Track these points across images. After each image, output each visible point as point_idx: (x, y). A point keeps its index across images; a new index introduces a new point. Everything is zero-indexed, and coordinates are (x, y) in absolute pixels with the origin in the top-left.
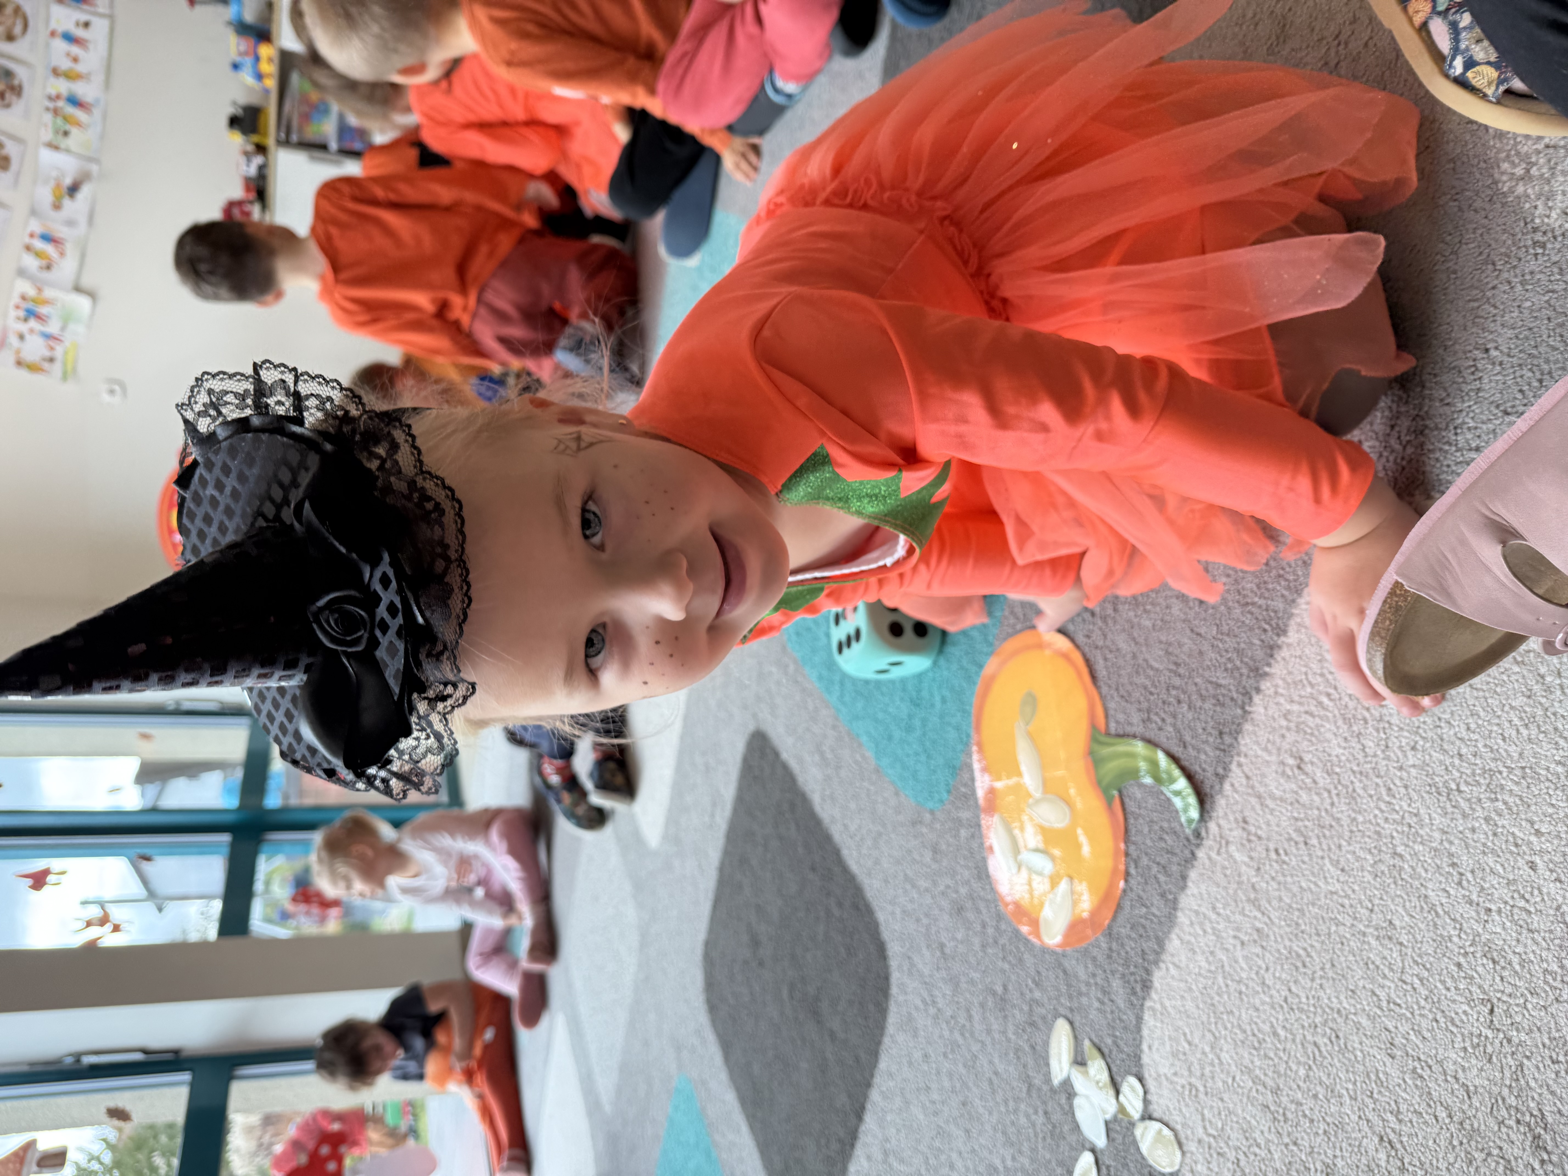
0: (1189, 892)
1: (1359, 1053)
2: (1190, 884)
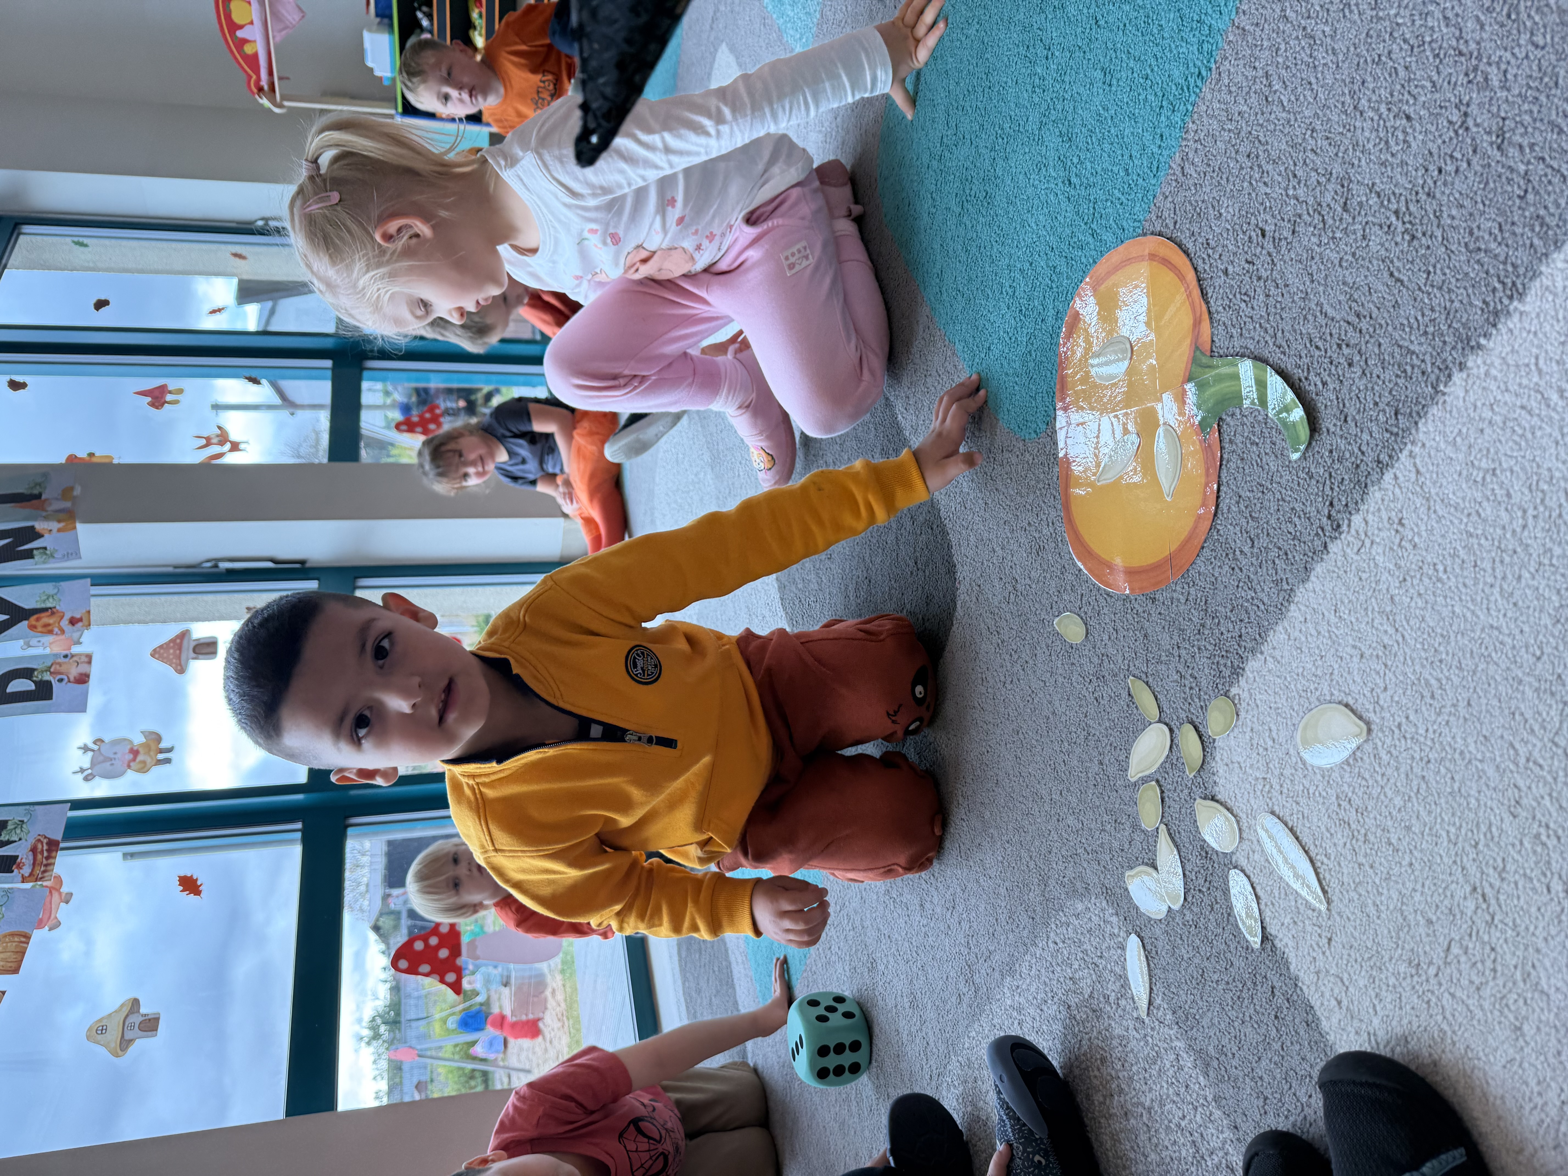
0: (1309, 585)
1: (1473, 801)
2: (1313, 578)
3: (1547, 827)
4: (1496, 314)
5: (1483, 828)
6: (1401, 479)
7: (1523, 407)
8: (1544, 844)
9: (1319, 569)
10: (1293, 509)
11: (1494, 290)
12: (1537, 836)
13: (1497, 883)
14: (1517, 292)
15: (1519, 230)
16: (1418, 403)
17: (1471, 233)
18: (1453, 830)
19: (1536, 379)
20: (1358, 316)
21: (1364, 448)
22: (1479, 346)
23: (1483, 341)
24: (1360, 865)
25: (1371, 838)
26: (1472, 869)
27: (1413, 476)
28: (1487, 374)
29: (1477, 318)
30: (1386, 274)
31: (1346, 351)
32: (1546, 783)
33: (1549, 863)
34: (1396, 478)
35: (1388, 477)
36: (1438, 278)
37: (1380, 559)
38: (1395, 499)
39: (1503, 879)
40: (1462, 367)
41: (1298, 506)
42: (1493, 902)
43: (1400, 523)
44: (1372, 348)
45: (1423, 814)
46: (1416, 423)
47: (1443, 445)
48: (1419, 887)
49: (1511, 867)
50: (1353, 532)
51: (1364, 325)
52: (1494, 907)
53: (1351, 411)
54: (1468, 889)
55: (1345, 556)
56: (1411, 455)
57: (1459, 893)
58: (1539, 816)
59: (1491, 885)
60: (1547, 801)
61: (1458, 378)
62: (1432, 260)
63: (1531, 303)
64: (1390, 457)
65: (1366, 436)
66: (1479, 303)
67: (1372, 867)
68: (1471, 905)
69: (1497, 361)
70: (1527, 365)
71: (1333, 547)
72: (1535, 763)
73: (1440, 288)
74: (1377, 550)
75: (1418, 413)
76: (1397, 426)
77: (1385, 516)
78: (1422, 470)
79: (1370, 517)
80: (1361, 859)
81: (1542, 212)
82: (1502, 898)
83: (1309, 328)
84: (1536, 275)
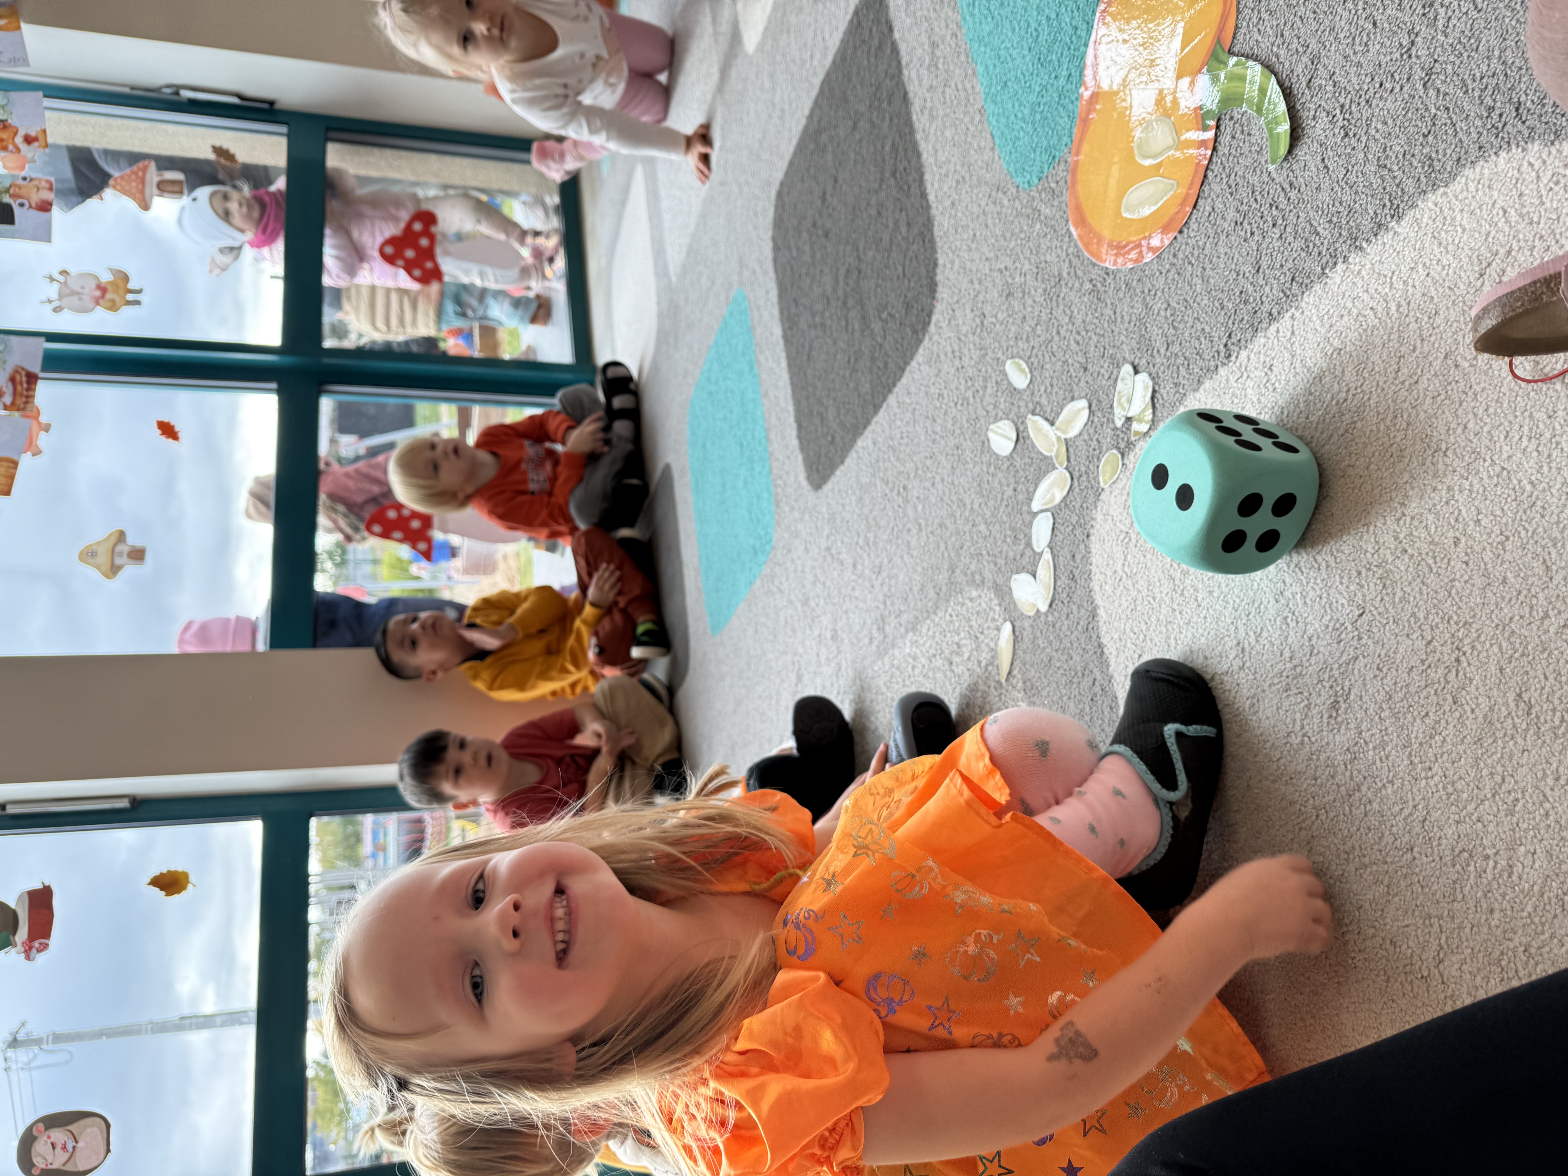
3: (1294, 614)
4: (1380, 226)
5: (1256, 605)
6: (1281, 334)
7: (1372, 308)
8: (1288, 624)
9: (1208, 384)
10: (1203, 329)
11: (1384, 206)
12: (1286, 618)
13: (1253, 643)
14: (1397, 215)
15: (1415, 163)
16: (1309, 277)
17: (1385, 150)
18: (1238, 601)
19: (1387, 290)
20: (1291, 185)
21: (1264, 299)
22: (1361, 248)
23: (1364, 245)
24: (1174, 610)
25: (1186, 593)
26: (1242, 630)
27: (1289, 334)
28: (1359, 272)
29: (1367, 224)
30: (1319, 158)
31: (1275, 212)
32: (1302, 584)
33: (1287, 637)
34: (1278, 331)
35: (1273, 328)
36: (1352, 178)
37: (1249, 391)
38: (1273, 349)
39: (1257, 641)
40: (1345, 259)
41: (1207, 329)
42: (1247, 654)
43: (1270, 369)
44: (1292, 218)
45: (1223, 585)
46: (1303, 293)
47: (1314, 318)
48: (1206, 634)
49: (1265, 634)
50: (1238, 364)
51: (1293, 195)
52: (1247, 658)
53: (1264, 265)
54: (1235, 642)
55: (1227, 380)
56: (1293, 317)
57: (1230, 644)
58: (1291, 605)
59: (1249, 644)
60: (1298, 597)
61: (1340, 267)
62: (1353, 162)
63: (1404, 227)
64: (1279, 313)
65: (1267, 289)
66: (1371, 212)
67: (1180, 613)
68: (1233, 654)
69: (1368, 266)
70: (1385, 276)
71: (1222, 371)
72: (1300, 569)
73: (1351, 187)
74: (1250, 383)
75: (1306, 287)
76: (1290, 289)
77: (1262, 360)
78: (1297, 332)
79: (1252, 356)
80: (1175, 607)
81: (1434, 155)
82: (1254, 653)
83: (1254, 180)
84: (1414, 206)
